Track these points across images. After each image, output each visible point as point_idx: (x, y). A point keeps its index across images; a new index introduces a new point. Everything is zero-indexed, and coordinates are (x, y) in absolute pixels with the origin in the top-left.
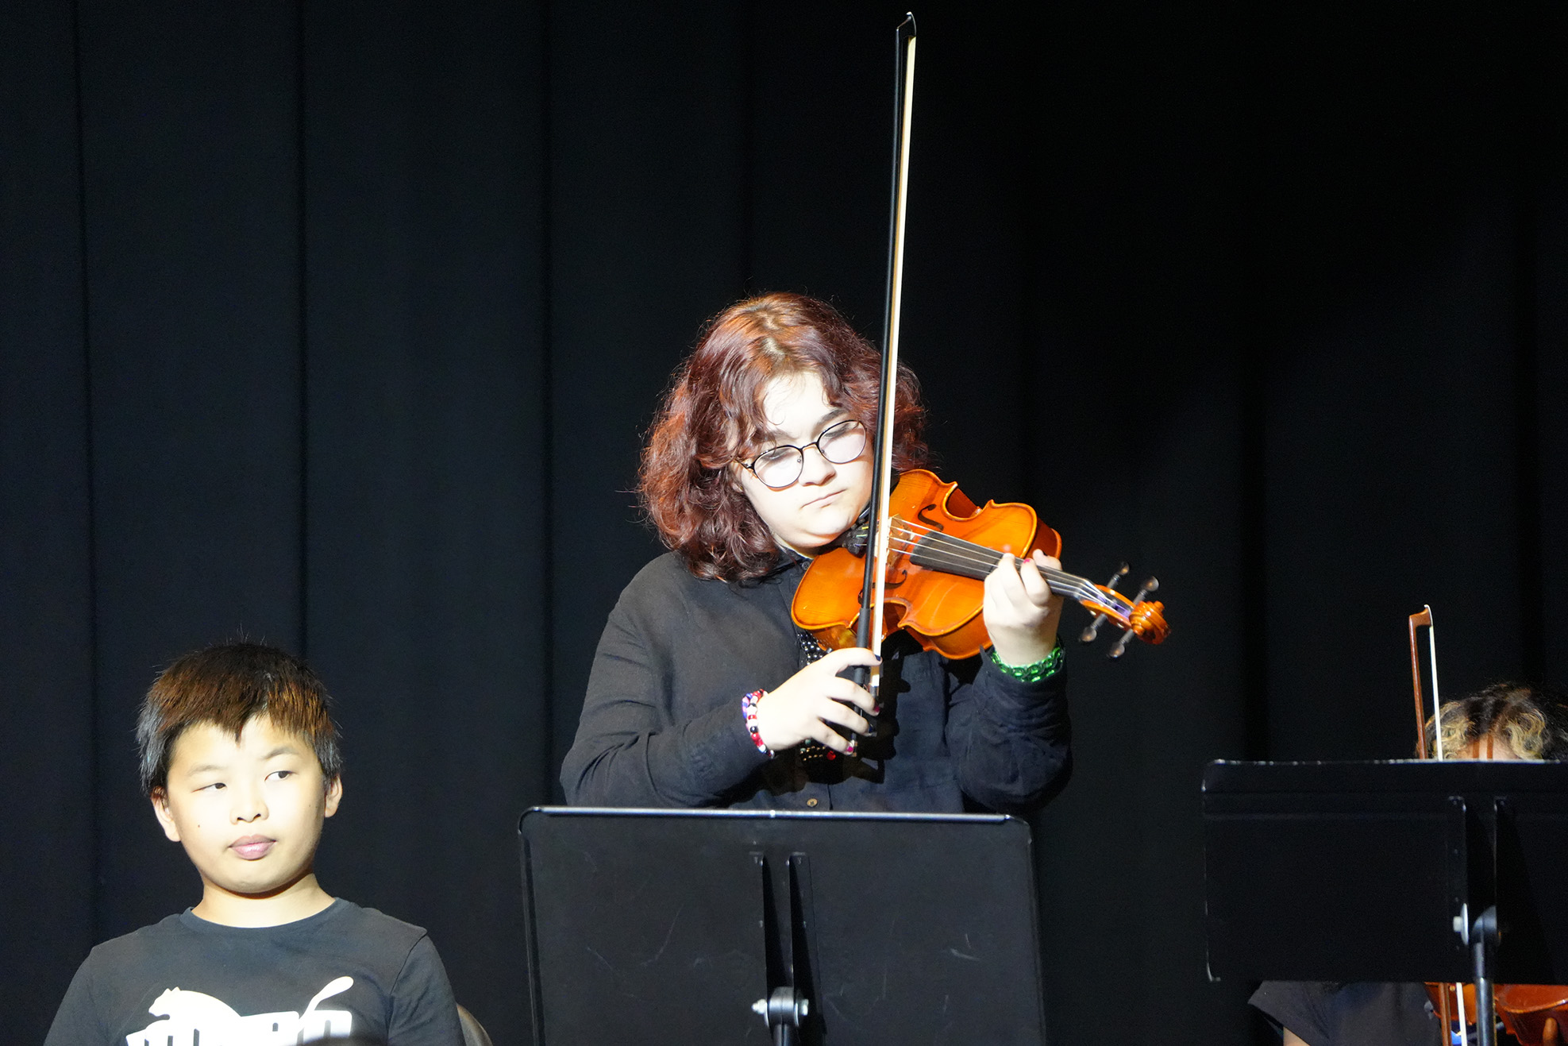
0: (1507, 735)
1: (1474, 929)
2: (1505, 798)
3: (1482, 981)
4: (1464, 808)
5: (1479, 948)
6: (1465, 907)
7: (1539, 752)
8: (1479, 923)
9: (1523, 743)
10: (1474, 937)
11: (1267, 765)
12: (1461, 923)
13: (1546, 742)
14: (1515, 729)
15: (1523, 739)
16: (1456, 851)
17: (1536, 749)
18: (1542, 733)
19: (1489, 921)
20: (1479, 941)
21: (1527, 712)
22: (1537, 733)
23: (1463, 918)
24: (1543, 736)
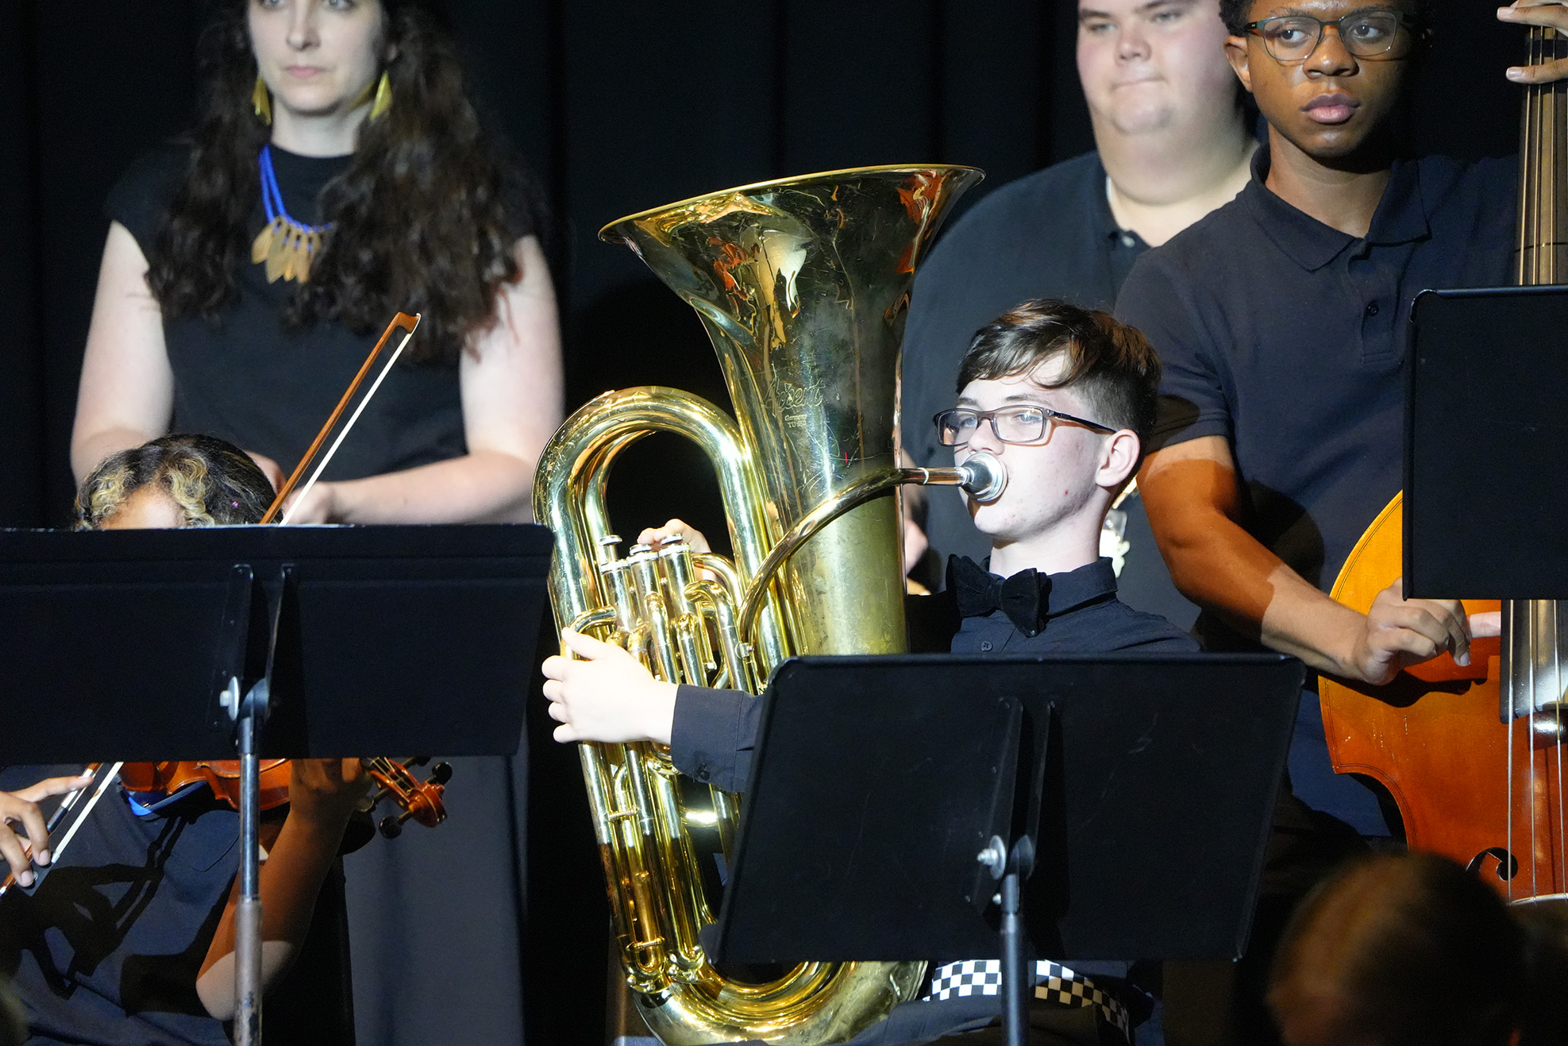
0: (167, 482)
1: (244, 704)
2: (292, 565)
3: (248, 757)
4: (252, 575)
5: (247, 723)
6: (235, 681)
7: (201, 498)
8: (250, 696)
9: (184, 489)
10: (243, 712)
11: (46, 533)
12: (230, 697)
13: (209, 487)
14: (176, 476)
15: (184, 485)
16: (232, 622)
17: (199, 495)
18: (204, 478)
19: (261, 694)
20: (248, 715)
21: (188, 458)
22: (199, 477)
23: (233, 693)
24: (206, 482)
